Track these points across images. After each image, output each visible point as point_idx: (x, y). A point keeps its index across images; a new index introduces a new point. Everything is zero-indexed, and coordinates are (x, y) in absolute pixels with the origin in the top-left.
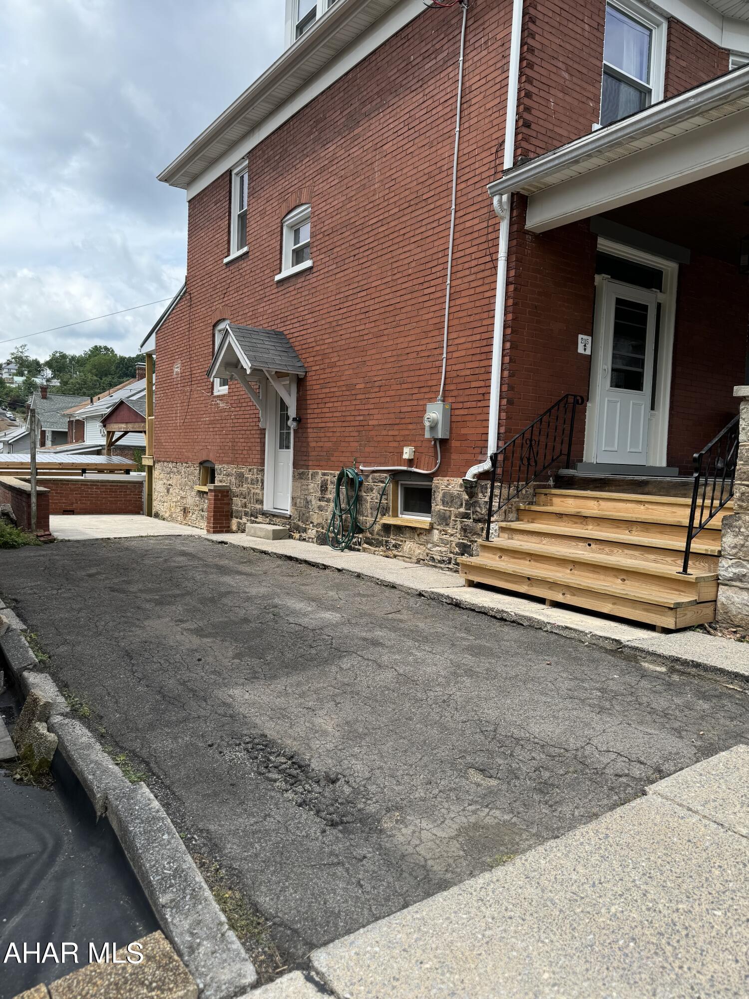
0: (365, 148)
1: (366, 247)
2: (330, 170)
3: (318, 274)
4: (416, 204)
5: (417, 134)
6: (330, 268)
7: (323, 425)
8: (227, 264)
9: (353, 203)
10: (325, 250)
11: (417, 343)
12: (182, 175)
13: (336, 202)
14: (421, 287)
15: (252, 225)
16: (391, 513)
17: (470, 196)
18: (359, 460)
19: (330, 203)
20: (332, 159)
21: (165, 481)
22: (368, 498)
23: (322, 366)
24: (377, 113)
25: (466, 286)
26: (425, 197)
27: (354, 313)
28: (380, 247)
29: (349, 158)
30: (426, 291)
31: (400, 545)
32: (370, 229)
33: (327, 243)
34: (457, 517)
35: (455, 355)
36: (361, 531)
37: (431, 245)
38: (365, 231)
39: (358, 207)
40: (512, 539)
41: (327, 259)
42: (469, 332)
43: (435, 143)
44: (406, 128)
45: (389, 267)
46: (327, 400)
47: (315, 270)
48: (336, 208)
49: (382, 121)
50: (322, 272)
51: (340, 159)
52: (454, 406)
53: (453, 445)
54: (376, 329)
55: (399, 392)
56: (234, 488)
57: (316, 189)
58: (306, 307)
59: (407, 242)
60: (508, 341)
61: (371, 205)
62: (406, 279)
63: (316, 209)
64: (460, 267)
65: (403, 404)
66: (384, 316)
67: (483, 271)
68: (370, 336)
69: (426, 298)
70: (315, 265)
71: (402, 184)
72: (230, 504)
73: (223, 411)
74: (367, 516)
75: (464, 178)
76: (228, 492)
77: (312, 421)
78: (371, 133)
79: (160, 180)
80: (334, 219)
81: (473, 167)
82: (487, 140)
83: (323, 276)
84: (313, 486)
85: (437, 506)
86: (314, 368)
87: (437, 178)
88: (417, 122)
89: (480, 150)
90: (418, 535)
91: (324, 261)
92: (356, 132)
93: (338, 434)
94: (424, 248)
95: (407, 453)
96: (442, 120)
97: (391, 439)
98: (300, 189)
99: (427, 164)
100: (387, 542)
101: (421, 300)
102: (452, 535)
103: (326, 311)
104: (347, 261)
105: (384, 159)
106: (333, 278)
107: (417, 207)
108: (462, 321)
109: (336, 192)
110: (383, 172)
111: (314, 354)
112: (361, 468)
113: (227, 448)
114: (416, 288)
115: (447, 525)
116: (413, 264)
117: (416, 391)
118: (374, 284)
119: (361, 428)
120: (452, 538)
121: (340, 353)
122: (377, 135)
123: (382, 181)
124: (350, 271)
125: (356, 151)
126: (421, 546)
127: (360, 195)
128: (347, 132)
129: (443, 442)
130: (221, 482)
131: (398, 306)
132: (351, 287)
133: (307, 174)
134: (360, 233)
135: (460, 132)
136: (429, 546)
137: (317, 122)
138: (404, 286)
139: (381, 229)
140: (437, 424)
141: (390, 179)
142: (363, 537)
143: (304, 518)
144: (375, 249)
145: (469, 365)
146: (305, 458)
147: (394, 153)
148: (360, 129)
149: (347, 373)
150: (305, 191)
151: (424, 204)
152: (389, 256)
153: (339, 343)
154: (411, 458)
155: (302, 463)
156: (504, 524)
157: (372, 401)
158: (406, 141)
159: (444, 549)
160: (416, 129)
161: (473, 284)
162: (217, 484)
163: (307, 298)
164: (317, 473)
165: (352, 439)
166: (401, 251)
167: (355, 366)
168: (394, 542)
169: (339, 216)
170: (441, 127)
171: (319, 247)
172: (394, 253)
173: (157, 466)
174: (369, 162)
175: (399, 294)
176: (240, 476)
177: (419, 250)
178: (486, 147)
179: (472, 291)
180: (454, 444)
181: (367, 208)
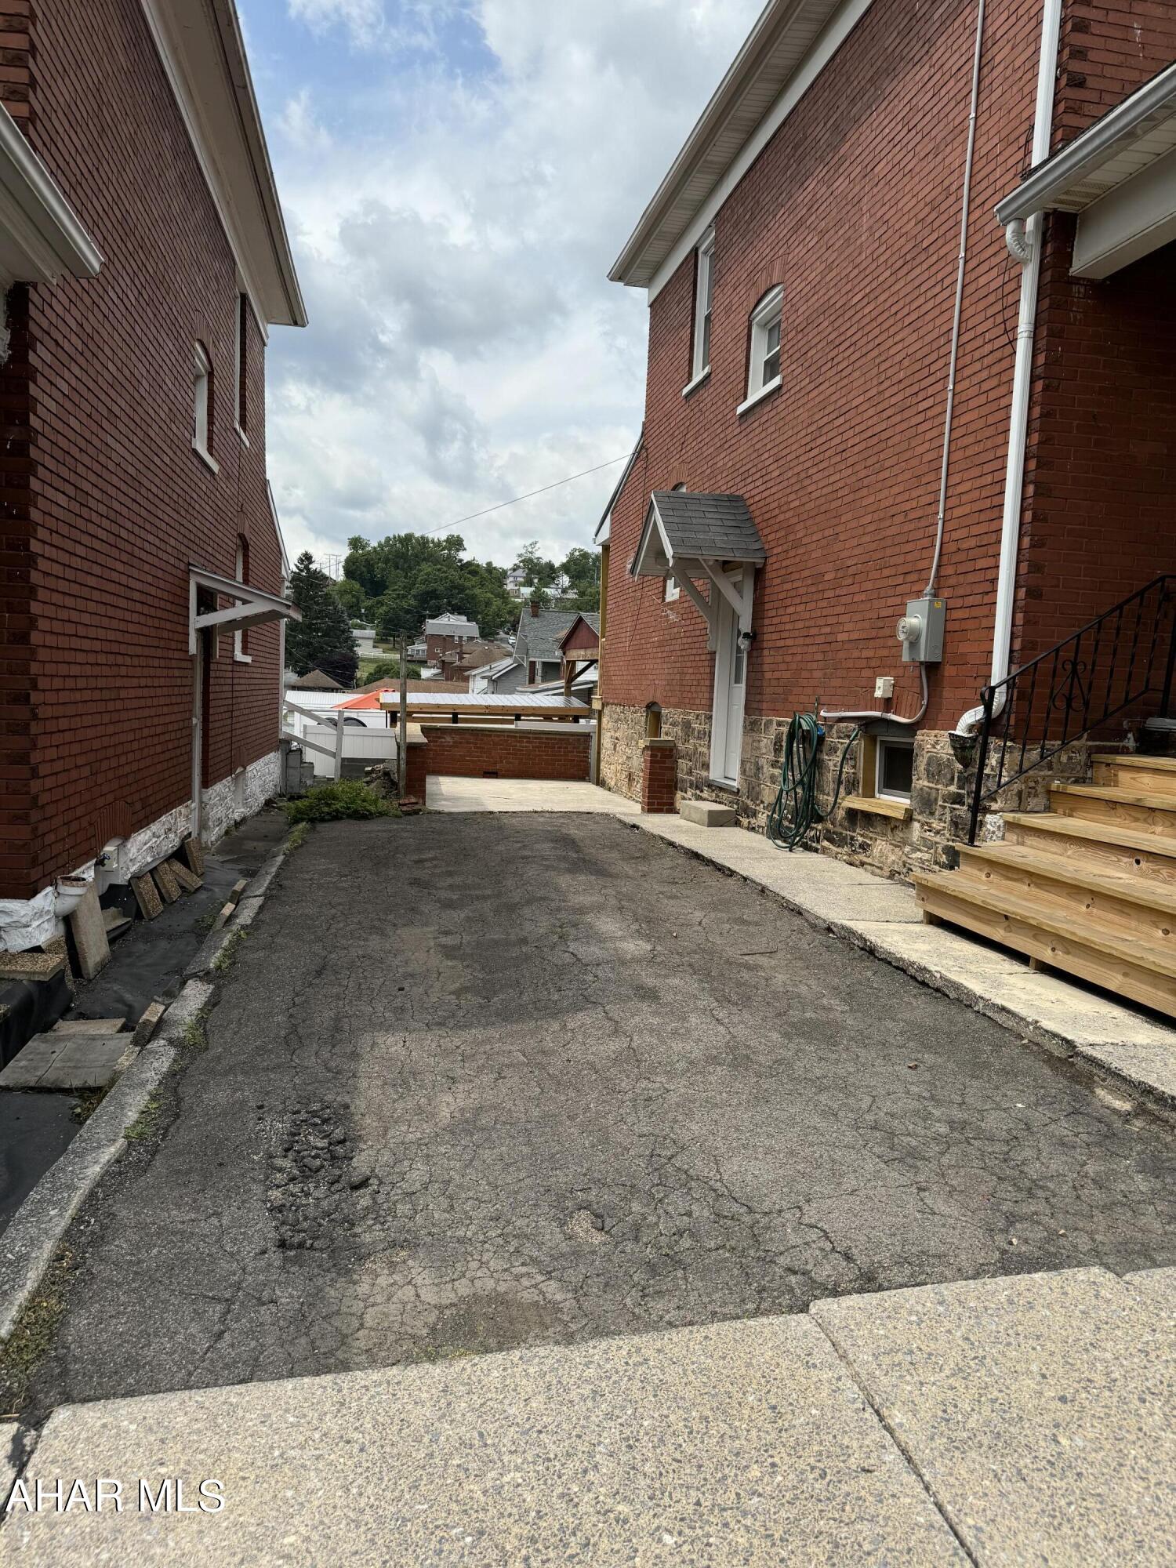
0: (852, 176)
1: (847, 344)
2: (808, 223)
3: (788, 395)
4: (914, 259)
5: (919, 137)
6: (803, 384)
7: (781, 643)
8: (687, 396)
9: (834, 273)
10: (798, 355)
11: (906, 496)
12: (638, 267)
13: (814, 274)
14: (915, 400)
15: (717, 330)
16: (860, 791)
17: (987, 230)
18: (823, 699)
19: (806, 279)
20: (810, 204)
21: (612, 733)
22: (831, 763)
23: (785, 547)
24: (868, 113)
25: (975, 390)
26: (925, 245)
27: (827, 454)
28: (865, 340)
29: (832, 198)
30: (921, 406)
31: (869, 845)
32: (852, 312)
33: (800, 345)
34: (945, 801)
35: (957, 512)
36: (820, 819)
37: (930, 326)
38: (847, 317)
39: (839, 278)
40: (1023, 844)
41: (800, 370)
42: (976, 472)
43: (943, 146)
44: (905, 130)
45: (875, 371)
46: (788, 602)
47: (784, 390)
48: (813, 284)
49: (874, 126)
50: (792, 392)
51: (820, 202)
52: (952, 604)
53: (946, 674)
54: (854, 478)
55: (879, 584)
56: (680, 746)
57: (790, 257)
58: (772, 452)
59: (900, 325)
60: (1030, 482)
61: (856, 271)
62: (895, 389)
63: (789, 290)
64: (967, 359)
65: (882, 602)
66: (865, 454)
67: (1000, 360)
68: (846, 491)
69: (920, 418)
70: (786, 380)
71: (896, 228)
72: (674, 769)
73: (672, 626)
74: (828, 795)
75: (978, 201)
76: (671, 750)
77: (769, 638)
78: (860, 149)
79: (611, 280)
80: (810, 303)
81: (992, 178)
82: (1014, 124)
83: (793, 399)
84: (766, 742)
85: (920, 782)
86: (775, 551)
87: (943, 207)
88: (920, 114)
89: (1004, 144)
90: (892, 830)
91: (795, 373)
92: (842, 152)
93: (799, 658)
94: (922, 332)
95: (882, 687)
96: (953, 103)
97: (863, 663)
98: (772, 262)
99: (931, 186)
100: (852, 838)
101: (914, 421)
102: (938, 832)
103: (793, 456)
104: (823, 370)
105: (875, 190)
106: (806, 399)
107: (915, 263)
108: (969, 452)
109: (814, 258)
110: (872, 211)
111: (776, 527)
112: (822, 713)
113: (674, 682)
114: (908, 402)
115: (932, 814)
116: (906, 363)
117: (900, 579)
118: (855, 403)
119: (826, 647)
120: (938, 839)
121: (810, 522)
122: (867, 152)
123: (871, 227)
124: (827, 384)
125: (841, 185)
126: (897, 850)
127: (842, 257)
128: (831, 155)
129: (932, 669)
130: (667, 734)
131: (884, 436)
132: (827, 412)
133: (781, 236)
134: (841, 320)
135: (976, 118)
136: (907, 849)
137: (796, 148)
138: (893, 401)
139: (866, 311)
140: (918, 637)
141: (880, 223)
142: (824, 828)
143: (754, 794)
144: (859, 344)
145: (975, 530)
146: (758, 697)
147: (889, 177)
148: (848, 145)
149: (814, 555)
150: (777, 264)
151: (923, 256)
152: (876, 352)
153: (807, 507)
154: (887, 696)
155: (755, 705)
156: (1010, 816)
157: (843, 600)
158: (904, 152)
159: (926, 856)
160: (919, 127)
161: (986, 386)
162: (663, 738)
163: (774, 436)
164: (771, 721)
165: (814, 665)
166: (890, 342)
167: (824, 542)
168: (860, 839)
169: (816, 297)
170: (951, 117)
171: (790, 352)
172: (882, 348)
173: (606, 711)
174: (856, 200)
175: (885, 415)
176: (687, 725)
177: (915, 336)
178: (1012, 137)
179: (982, 399)
180: (949, 671)
181: (852, 276)
